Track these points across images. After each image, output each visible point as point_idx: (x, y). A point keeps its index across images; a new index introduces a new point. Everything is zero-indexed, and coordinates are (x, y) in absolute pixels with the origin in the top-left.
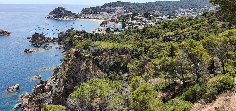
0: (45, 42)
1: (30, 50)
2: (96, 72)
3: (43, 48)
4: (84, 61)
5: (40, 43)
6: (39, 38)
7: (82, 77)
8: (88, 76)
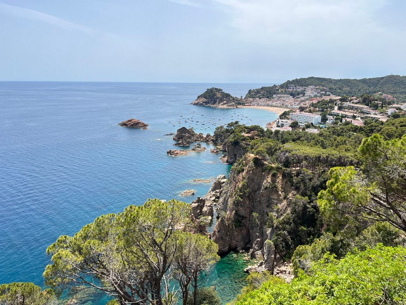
0: (196, 140)
1: (176, 152)
2: (288, 195)
3: (193, 150)
4: (269, 174)
5: (189, 143)
6: (187, 135)
7: (264, 199)
8: (274, 199)
